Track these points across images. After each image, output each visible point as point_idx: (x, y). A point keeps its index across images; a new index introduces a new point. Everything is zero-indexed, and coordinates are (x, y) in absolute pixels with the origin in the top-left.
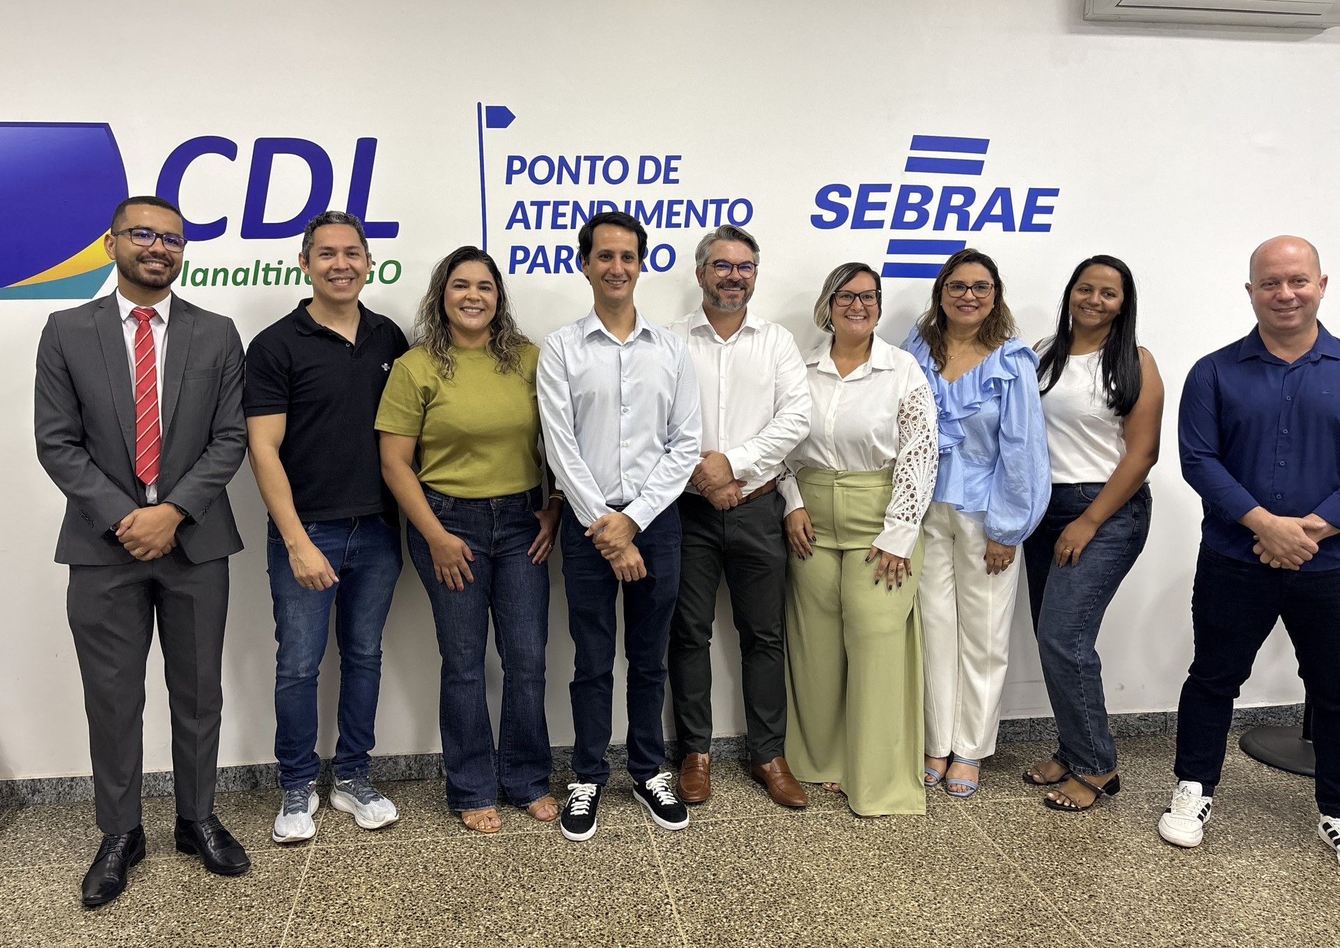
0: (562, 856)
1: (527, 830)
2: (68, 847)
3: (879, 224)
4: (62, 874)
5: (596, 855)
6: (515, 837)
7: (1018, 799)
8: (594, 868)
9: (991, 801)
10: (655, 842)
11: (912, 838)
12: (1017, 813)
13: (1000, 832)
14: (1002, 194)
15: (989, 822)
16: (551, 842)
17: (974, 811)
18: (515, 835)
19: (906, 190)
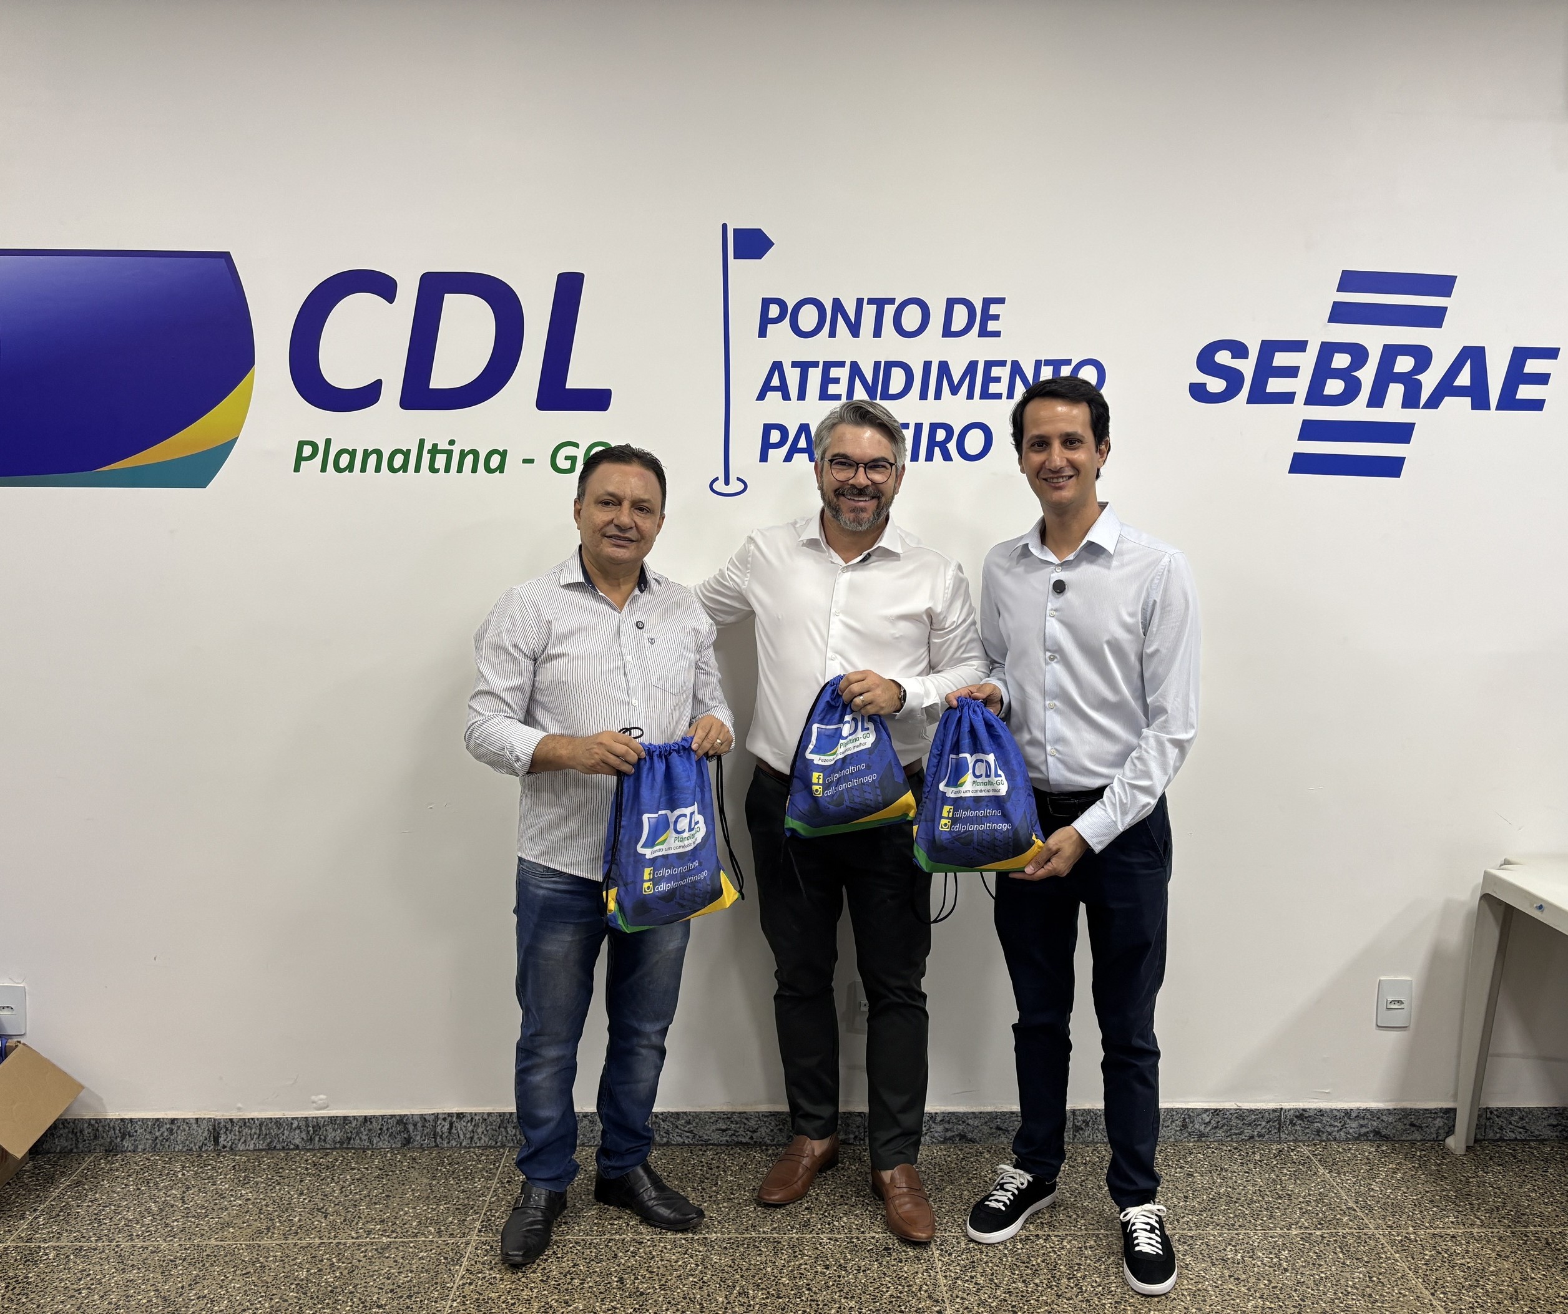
0: (810, 1275)
1: (764, 1232)
2: (158, 1218)
3: (1287, 398)
4: (144, 1256)
5: (856, 1278)
6: (746, 1242)
7: (1469, 1230)
8: (853, 1297)
9: (1428, 1231)
10: (940, 1263)
11: (1312, 1285)
12: (1467, 1252)
13: (1441, 1282)
14: (1474, 356)
15: (1426, 1264)
16: (795, 1252)
17: (1403, 1246)
18: (746, 1238)
19: (1328, 350)
